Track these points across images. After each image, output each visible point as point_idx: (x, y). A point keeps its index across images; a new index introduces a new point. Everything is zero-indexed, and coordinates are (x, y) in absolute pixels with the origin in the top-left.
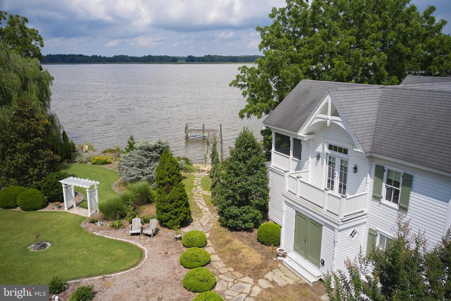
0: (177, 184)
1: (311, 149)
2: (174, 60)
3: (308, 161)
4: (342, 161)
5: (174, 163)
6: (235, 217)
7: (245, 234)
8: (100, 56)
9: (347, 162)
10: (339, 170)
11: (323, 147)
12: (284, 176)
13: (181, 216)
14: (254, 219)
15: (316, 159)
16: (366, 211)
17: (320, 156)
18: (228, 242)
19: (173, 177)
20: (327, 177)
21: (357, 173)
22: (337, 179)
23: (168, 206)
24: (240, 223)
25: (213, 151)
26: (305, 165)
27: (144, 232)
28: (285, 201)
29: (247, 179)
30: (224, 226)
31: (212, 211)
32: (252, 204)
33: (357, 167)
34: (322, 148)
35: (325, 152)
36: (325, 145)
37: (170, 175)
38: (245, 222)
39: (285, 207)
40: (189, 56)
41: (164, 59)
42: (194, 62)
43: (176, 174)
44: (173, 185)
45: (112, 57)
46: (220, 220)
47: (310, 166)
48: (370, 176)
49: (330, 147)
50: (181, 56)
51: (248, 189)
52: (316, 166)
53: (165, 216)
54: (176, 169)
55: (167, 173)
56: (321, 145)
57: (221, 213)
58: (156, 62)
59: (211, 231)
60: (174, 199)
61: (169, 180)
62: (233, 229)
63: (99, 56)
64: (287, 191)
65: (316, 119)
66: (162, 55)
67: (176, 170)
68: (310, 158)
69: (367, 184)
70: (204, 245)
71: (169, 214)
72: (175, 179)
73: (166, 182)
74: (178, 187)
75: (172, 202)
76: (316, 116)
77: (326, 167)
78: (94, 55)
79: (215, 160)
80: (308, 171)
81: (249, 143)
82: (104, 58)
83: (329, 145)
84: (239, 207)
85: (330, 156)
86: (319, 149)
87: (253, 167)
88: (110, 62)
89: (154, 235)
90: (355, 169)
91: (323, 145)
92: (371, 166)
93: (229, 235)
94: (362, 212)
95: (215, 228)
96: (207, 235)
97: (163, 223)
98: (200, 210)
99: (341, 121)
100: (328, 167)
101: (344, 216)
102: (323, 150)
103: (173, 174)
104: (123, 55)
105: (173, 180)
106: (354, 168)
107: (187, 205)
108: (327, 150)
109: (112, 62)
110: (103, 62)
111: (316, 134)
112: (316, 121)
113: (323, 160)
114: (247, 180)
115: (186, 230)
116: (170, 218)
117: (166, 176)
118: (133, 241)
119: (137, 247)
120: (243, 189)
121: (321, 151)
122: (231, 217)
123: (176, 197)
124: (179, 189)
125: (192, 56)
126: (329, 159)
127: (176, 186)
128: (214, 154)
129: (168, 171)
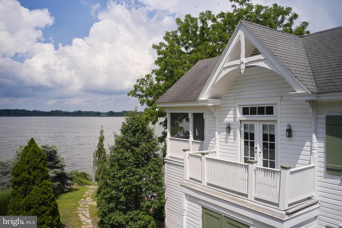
0: (40, 182)
1: (217, 121)
2: (98, 114)
3: (214, 139)
4: (264, 127)
5: (37, 154)
8: (40, 111)
9: (272, 127)
10: (262, 142)
11: (235, 114)
12: (183, 167)
15: (225, 133)
16: (317, 197)
17: (231, 126)
19: (34, 173)
20: (243, 156)
21: (292, 137)
22: (259, 155)
25: (99, 148)
26: (210, 145)
28: (186, 194)
29: (135, 171)
32: (142, 207)
33: (292, 128)
34: (232, 116)
35: (238, 119)
36: (238, 110)
37: (31, 170)
39: (186, 203)
40: (110, 112)
41: (90, 113)
42: (113, 115)
43: (40, 168)
44: (34, 183)
45: (49, 111)
47: (217, 144)
48: (317, 138)
49: (245, 111)
50: (104, 112)
51: (136, 185)
52: (226, 142)
54: (41, 162)
55: (26, 167)
56: (231, 112)
58: (84, 115)
60: (33, 204)
61: (27, 176)
63: (38, 111)
64: (188, 179)
65: (224, 71)
66: (90, 111)
67: (39, 163)
68: (216, 133)
69: (313, 151)
72: (38, 176)
73: (22, 180)
74: (41, 186)
76: (224, 67)
77: (240, 141)
78: (35, 110)
79: (102, 158)
80: (216, 152)
81: (138, 126)
82: (43, 112)
83: (244, 108)
85: (245, 125)
86: (229, 118)
87: (143, 156)
88: (47, 115)
90: (289, 132)
91: (235, 111)
92: (316, 120)
94: (309, 198)
98: (81, 223)
99: (263, 58)
100: (243, 140)
101: (289, 205)
102: (235, 117)
103: (35, 168)
104: (58, 110)
105: (34, 176)
106: (287, 130)
108: (239, 116)
109: (49, 115)
110: (41, 115)
111: (224, 99)
112: (224, 73)
113: (235, 133)
114: (134, 174)
117: (25, 171)
120: (129, 186)
121: (232, 120)
123: (36, 201)
124: (43, 189)
125: (112, 112)
126: (245, 129)
127: (38, 185)
128: (101, 151)
129: (29, 165)
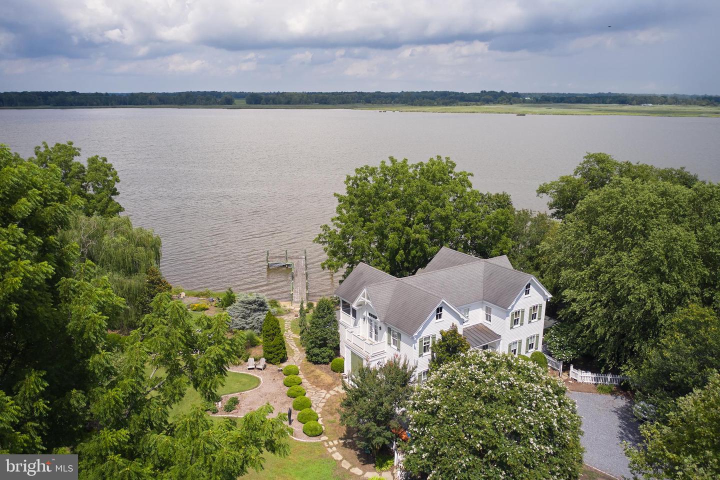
1: (360, 314)
4: (375, 323)
6: (317, 355)
7: (323, 366)
9: (377, 324)
10: (374, 329)
13: (281, 356)
14: (329, 356)
15: (363, 320)
16: (385, 351)
18: (312, 371)
19: (275, 330)
20: (369, 331)
22: (374, 333)
23: (272, 349)
24: (320, 359)
26: (358, 323)
27: (257, 367)
28: (347, 346)
30: (310, 361)
31: (301, 351)
32: (328, 346)
35: (367, 317)
37: (273, 329)
38: (323, 358)
39: (347, 349)
44: (275, 335)
46: (307, 358)
47: (361, 324)
48: (386, 332)
51: (325, 337)
52: (364, 324)
53: (270, 356)
57: (307, 353)
59: (301, 365)
61: (273, 332)
62: (316, 363)
64: (347, 339)
68: (360, 319)
69: (385, 336)
70: (297, 374)
71: (273, 355)
72: (277, 331)
73: (270, 334)
74: (278, 336)
75: (275, 346)
76: (361, 298)
77: (368, 325)
80: (359, 327)
83: (369, 313)
84: (320, 348)
85: (369, 319)
89: (264, 369)
91: (366, 313)
92: (386, 327)
93: (313, 367)
94: (383, 351)
95: (304, 362)
96: (299, 368)
97: (268, 361)
98: (293, 351)
99: (371, 303)
102: (366, 315)
105: (275, 332)
106: (380, 328)
107: (285, 348)
108: (368, 315)
111: (362, 307)
112: (361, 300)
113: (366, 321)
115: (285, 365)
116: (274, 357)
118: (251, 373)
119: (254, 377)
120: (322, 337)
122: (314, 355)
123: (277, 344)
124: (280, 338)
126: (369, 321)
